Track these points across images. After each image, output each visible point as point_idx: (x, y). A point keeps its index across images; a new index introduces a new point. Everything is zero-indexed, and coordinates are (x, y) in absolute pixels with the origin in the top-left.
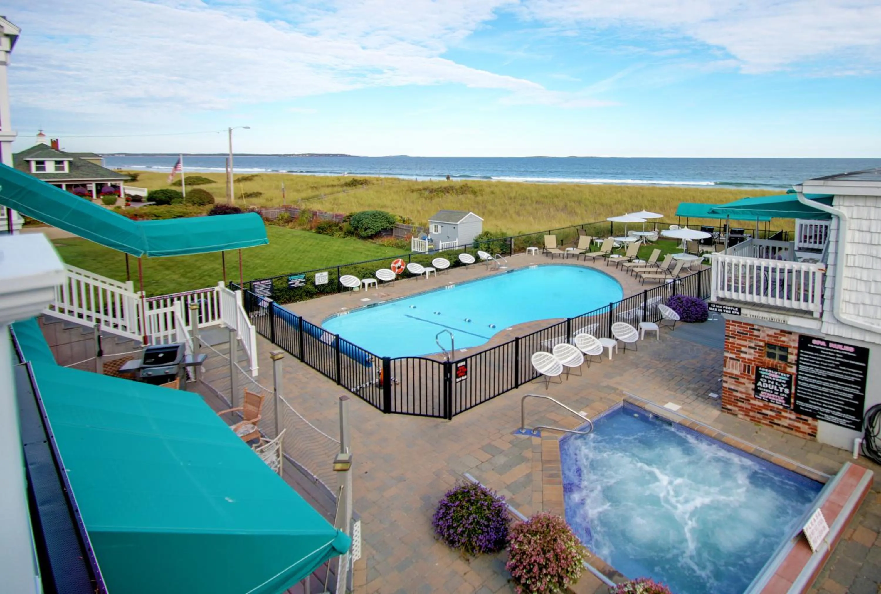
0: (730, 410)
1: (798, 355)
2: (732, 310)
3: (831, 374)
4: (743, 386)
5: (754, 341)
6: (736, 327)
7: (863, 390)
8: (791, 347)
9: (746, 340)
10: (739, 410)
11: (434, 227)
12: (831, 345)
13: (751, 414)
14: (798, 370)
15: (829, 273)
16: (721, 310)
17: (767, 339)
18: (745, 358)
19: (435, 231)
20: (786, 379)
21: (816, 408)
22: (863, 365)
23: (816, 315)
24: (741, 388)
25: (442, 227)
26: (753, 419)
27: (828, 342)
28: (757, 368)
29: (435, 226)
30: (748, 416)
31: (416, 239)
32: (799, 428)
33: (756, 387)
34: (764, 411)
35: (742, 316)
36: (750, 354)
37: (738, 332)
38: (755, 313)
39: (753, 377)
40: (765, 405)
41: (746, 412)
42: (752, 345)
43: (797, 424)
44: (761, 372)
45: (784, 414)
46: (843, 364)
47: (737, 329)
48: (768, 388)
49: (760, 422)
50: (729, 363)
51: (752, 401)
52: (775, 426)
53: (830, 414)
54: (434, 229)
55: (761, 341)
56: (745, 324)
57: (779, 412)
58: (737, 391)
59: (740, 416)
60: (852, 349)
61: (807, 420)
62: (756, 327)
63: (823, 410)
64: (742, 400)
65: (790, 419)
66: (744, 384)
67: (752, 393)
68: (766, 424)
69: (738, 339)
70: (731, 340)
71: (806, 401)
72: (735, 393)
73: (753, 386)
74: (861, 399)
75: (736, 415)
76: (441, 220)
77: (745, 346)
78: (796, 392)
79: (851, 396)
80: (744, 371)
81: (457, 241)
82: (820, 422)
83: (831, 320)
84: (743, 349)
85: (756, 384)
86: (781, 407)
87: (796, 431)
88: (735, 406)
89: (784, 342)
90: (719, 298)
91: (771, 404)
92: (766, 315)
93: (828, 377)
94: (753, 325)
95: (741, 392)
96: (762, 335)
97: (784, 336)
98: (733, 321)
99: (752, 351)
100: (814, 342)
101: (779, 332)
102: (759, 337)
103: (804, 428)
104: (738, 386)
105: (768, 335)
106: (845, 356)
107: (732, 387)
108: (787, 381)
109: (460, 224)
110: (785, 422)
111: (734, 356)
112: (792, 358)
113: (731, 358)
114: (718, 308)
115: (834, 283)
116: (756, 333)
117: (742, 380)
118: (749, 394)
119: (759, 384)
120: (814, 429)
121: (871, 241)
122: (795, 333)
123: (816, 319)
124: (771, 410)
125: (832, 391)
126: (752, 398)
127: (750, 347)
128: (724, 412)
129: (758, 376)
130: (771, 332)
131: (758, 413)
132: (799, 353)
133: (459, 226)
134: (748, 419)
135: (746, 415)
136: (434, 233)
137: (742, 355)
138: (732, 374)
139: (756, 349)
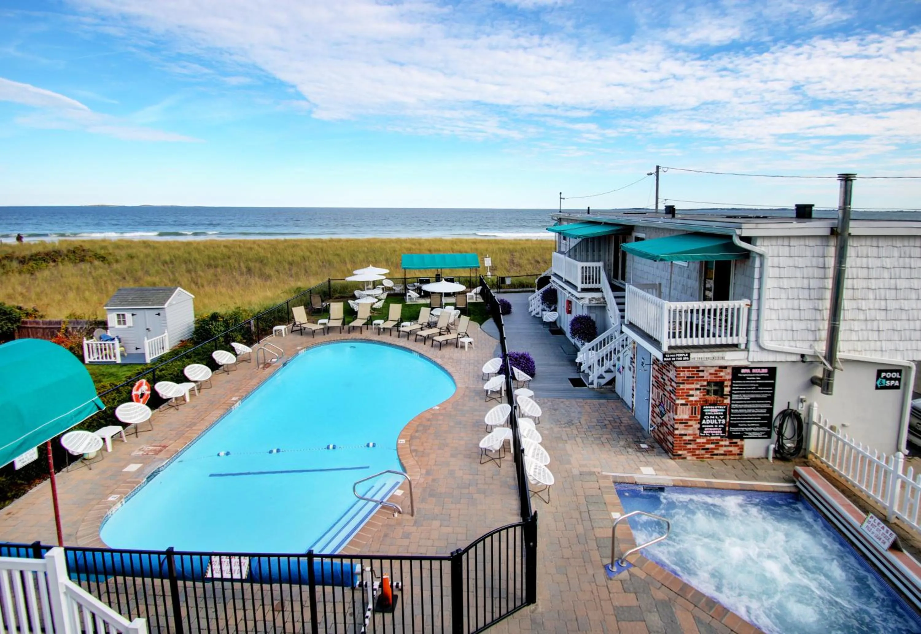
0: (680, 455)
1: (731, 386)
2: (683, 357)
3: (753, 396)
4: (691, 428)
5: (699, 383)
6: (686, 373)
7: (772, 404)
8: (726, 380)
9: (693, 383)
10: (688, 452)
11: (116, 316)
12: (754, 371)
13: (697, 452)
14: (731, 400)
15: (755, 307)
16: (674, 359)
17: (709, 378)
18: (692, 401)
19: (119, 322)
20: (723, 410)
21: (743, 429)
22: (773, 381)
23: (743, 347)
24: (690, 431)
25: (133, 315)
26: (699, 457)
27: (751, 369)
28: (702, 407)
29: (118, 315)
30: (695, 455)
31: (90, 341)
32: (731, 451)
33: (701, 425)
34: (707, 446)
35: (691, 360)
36: (697, 396)
37: (688, 377)
38: (701, 355)
39: (699, 417)
40: (707, 440)
41: (692, 452)
42: (698, 386)
43: (730, 449)
44: (705, 410)
45: (721, 443)
46: (761, 385)
47: (687, 374)
48: (710, 424)
49: (703, 458)
50: (680, 409)
51: (698, 440)
52: (715, 457)
53: (752, 431)
54: (116, 320)
55: (704, 380)
56: (693, 367)
57: (716, 443)
58: (685, 435)
59: (689, 458)
60: (766, 371)
61: (736, 443)
62: (701, 369)
63: (747, 429)
64: (689, 442)
65: (725, 446)
66: (691, 426)
67: (698, 432)
68: (708, 458)
69: (688, 384)
70: (682, 386)
71: (736, 425)
72: (685, 438)
73: (698, 426)
74: (770, 411)
75: (685, 458)
76: (128, 305)
77: (692, 389)
78: (730, 420)
79: (764, 411)
80: (692, 414)
81: (166, 334)
82: (746, 440)
83: (757, 349)
84: (691, 392)
85: (700, 423)
86: (719, 438)
87: (730, 455)
88: (684, 450)
89: (721, 377)
90: (670, 348)
91: (712, 438)
92: (709, 355)
93: (752, 399)
94: (698, 367)
95: (689, 435)
96: (705, 375)
97: (722, 371)
98: (683, 368)
99: (698, 392)
100: (743, 371)
101: (717, 369)
102: (703, 377)
103: (735, 450)
104: (687, 429)
105: (711, 374)
106: (763, 378)
107: (683, 432)
108: (723, 412)
109: (168, 306)
110: (721, 451)
111: (683, 402)
112: (727, 390)
113: (682, 405)
114: (671, 357)
115: (758, 316)
116: (701, 374)
117: (690, 423)
118: (695, 435)
119: (704, 422)
120: (742, 448)
121: (780, 274)
122: (729, 366)
123: (743, 350)
124: (712, 443)
125: (753, 411)
126: (697, 438)
127: (697, 389)
128: (675, 459)
129: (703, 414)
130: (712, 371)
131: (703, 449)
132: (732, 383)
133: (167, 310)
134: (694, 458)
135: (693, 455)
136: (117, 326)
137: (691, 399)
138: (682, 420)
139: (700, 389)
